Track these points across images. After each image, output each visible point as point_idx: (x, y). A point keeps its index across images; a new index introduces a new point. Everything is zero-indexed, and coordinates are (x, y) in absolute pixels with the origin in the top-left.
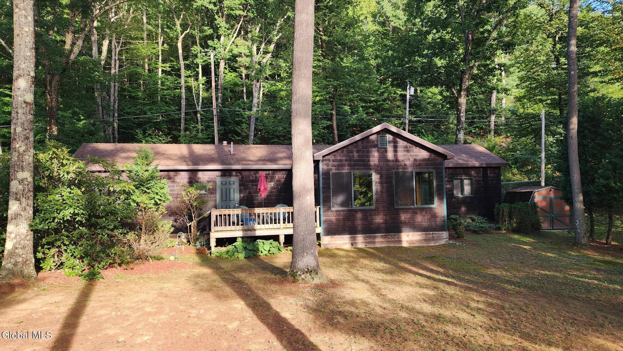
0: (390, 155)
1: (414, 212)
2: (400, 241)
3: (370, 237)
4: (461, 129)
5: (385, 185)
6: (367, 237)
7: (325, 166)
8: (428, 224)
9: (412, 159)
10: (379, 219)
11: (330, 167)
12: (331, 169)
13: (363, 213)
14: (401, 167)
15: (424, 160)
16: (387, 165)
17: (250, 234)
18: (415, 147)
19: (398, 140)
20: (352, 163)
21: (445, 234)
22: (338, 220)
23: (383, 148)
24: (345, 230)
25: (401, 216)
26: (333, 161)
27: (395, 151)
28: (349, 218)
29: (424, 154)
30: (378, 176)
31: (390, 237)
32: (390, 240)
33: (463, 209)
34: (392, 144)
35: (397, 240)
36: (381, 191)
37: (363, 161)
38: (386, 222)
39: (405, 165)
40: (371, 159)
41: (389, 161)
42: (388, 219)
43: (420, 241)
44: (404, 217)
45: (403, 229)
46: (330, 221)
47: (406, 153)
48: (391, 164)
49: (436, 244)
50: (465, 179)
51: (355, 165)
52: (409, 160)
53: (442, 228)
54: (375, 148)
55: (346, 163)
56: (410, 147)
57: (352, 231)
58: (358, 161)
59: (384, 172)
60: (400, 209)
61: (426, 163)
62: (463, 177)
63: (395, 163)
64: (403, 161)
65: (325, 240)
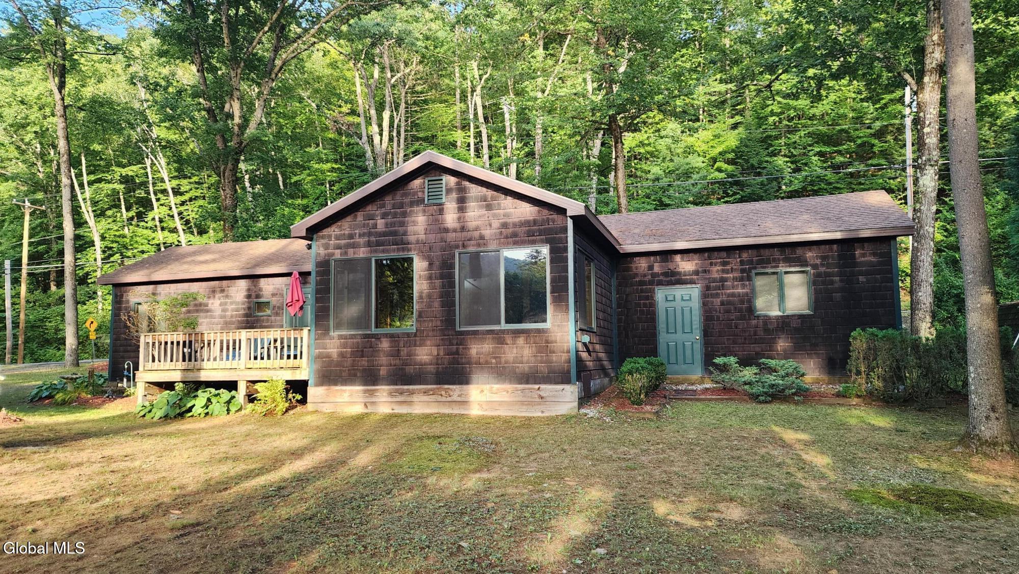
0: (450, 218)
1: (499, 338)
2: (464, 403)
3: (401, 393)
4: (925, 165)
5: (438, 282)
6: (397, 391)
7: (322, 249)
8: (530, 367)
9: (496, 224)
10: (425, 354)
11: (330, 251)
12: (333, 254)
13: (391, 342)
14: (472, 242)
15: (527, 223)
16: (443, 240)
17: (191, 377)
18: (503, 196)
19: (467, 184)
20: (373, 239)
21: (570, 393)
22: (342, 355)
23: (435, 205)
24: (355, 375)
25: (469, 349)
26: (338, 238)
27: (462, 209)
28: (362, 351)
29: (526, 211)
30: (425, 264)
31: (443, 393)
32: (444, 399)
33: (782, 344)
34: (454, 195)
35: (459, 399)
36: (430, 296)
37: (395, 233)
38: (437, 360)
39: (482, 237)
40: (410, 229)
41: (446, 230)
42: (442, 353)
43: (511, 404)
44: (477, 349)
45: (474, 377)
46: (328, 356)
47: (484, 212)
48: (451, 236)
49: (546, 414)
50: (786, 273)
51: (378, 244)
52: (490, 225)
53: (564, 379)
54: (418, 205)
55: (362, 241)
56: (493, 199)
57: (370, 378)
58: (384, 234)
59: (436, 254)
60: (468, 333)
61: (529, 231)
62: (782, 268)
63: (459, 234)
64: (477, 229)
65: (313, 392)
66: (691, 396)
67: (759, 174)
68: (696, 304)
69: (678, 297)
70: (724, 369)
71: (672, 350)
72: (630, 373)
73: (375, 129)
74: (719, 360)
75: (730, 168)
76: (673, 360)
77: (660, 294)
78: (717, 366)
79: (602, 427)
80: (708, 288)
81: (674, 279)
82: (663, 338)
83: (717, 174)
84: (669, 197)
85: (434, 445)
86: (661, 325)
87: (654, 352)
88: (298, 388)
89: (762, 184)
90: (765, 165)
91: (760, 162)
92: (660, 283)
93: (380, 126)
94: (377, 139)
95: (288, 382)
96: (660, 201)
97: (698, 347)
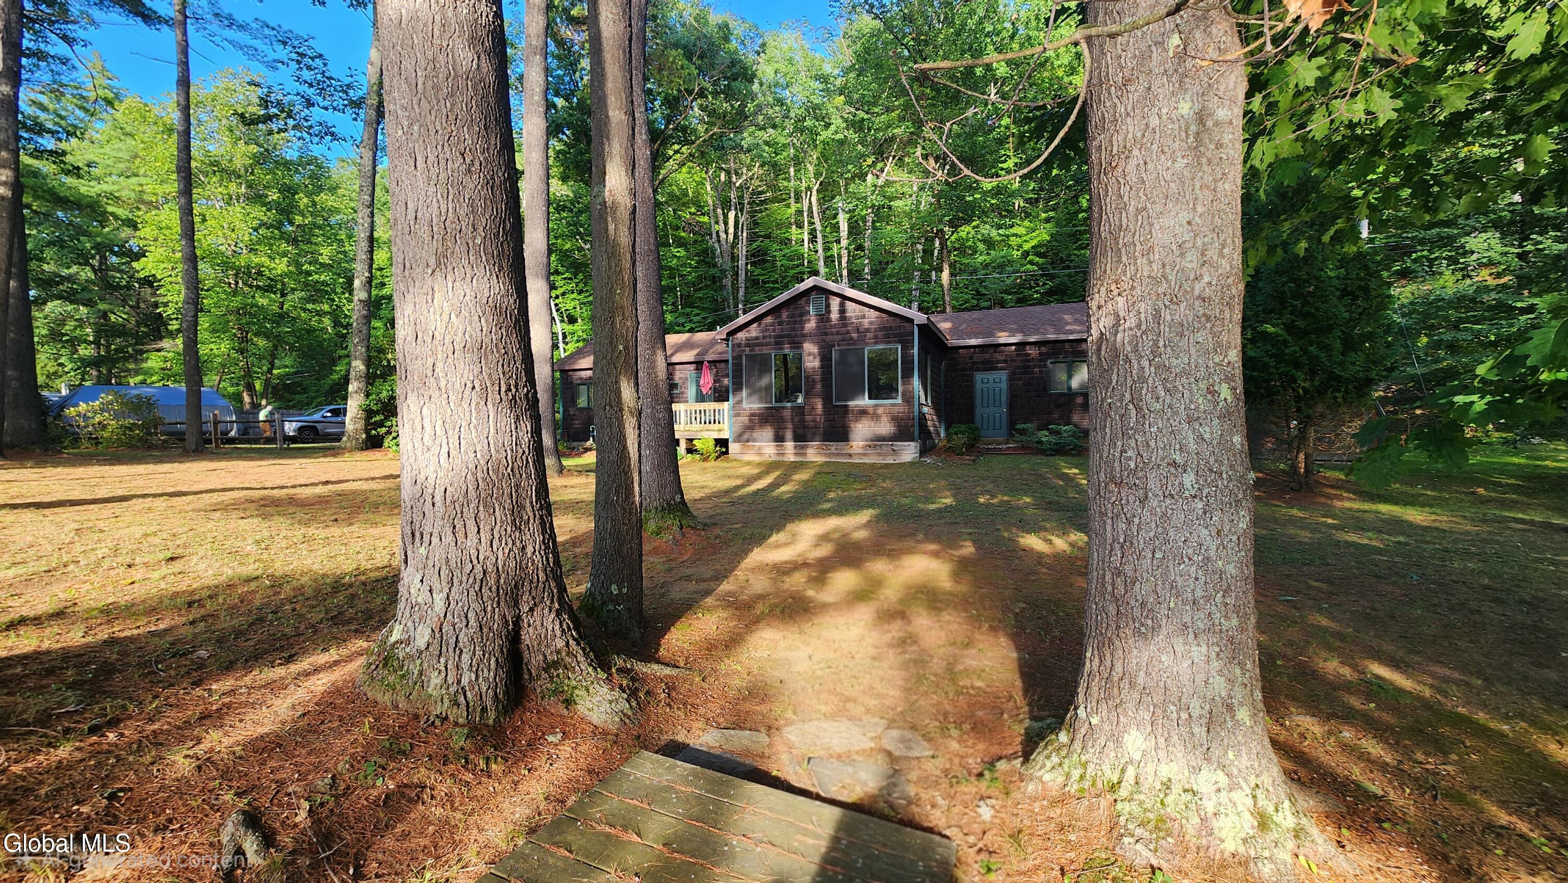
0: (829, 325)
1: (864, 410)
2: (845, 454)
3: (802, 447)
5: (820, 371)
6: (798, 446)
7: (736, 347)
8: (886, 430)
9: (862, 329)
10: (811, 421)
11: (742, 349)
12: (744, 351)
14: (845, 342)
15: (884, 328)
16: (823, 341)
18: (868, 310)
20: (773, 340)
21: (913, 447)
22: (752, 421)
23: (817, 315)
25: (842, 417)
26: (747, 339)
28: (766, 419)
29: (884, 320)
30: (810, 358)
31: (825, 447)
32: (825, 450)
35: (844, 451)
36: (814, 380)
37: (788, 336)
39: (852, 339)
40: (800, 333)
41: (826, 334)
42: (823, 420)
43: (872, 455)
46: (742, 422)
47: (853, 320)
48: (829, 338)
49: (901, 460)
50: (1074, 362)
51: (777, 343)
52: (858, 330)
53: (910, 438)
54: (805, 316)
55: (765, 341)
56: (860, 311)
58: (781, 336)
59: (819, 351)
60: (841, 406)
61: (886, 334)
62: (1070, 359)
63: (834, 337)
64: (848, 333)
65: (733, 447)
66: (999, 452)
67: (1068, 267)
68: (1004, 386)
69: (991, 380)
70: (1023, 432)
71: (985, 420)
72: (956, 434)
73: (721, 227)
74: (1020, 426)
75: (1040, 260)
76: (985, 427)
77: (979, 377)
78: (1018, 431)
79: (937, 468)
80: (1014, 373)
81: (990, 366)
82: (979, 411)
83: (1029, 266)
84: (985, 287)
85: (831, 476)
86: (978, 402)
87: (972, 421)
88: (722, 443)
89: (1069, 275)
90: (1073, 257)
91: (1069, 256)
92: (978, 370)
93: (726, 224)
94: (723, 235)
95: (716, 440)
96: (977, 291)
97: (1004, 417)
